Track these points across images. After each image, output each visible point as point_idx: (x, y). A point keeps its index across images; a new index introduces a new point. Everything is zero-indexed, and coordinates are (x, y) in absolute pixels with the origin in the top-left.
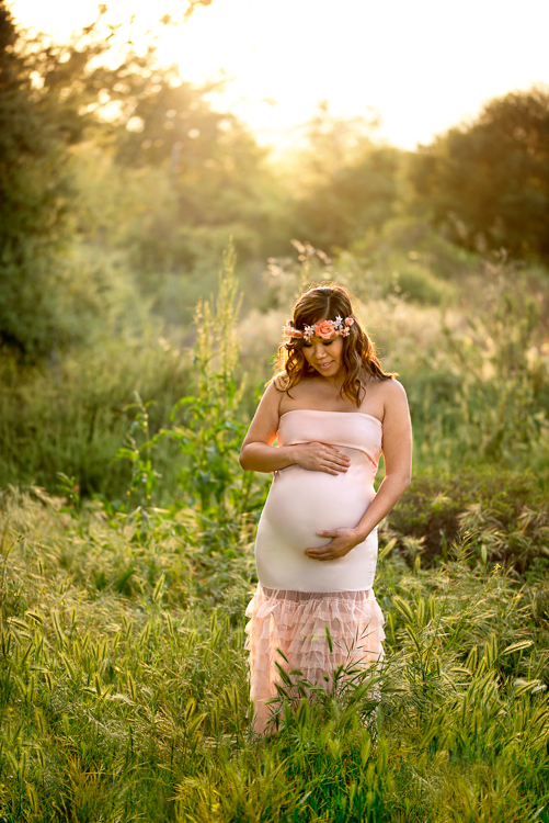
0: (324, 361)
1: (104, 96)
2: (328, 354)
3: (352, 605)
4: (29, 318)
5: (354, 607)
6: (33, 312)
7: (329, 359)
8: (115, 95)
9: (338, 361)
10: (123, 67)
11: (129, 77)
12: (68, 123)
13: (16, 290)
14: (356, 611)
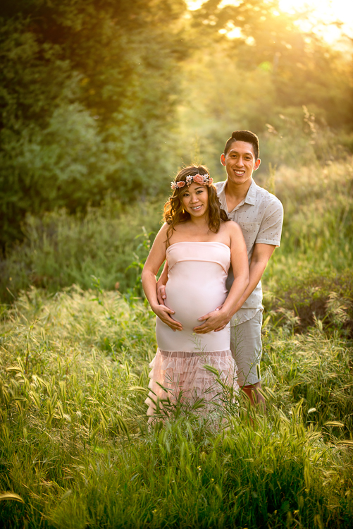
0: (198, 204)
1: (230, 24)
2: (200, 200)
3: (219, 360)
4: (150, 173)
5: (220, 361)
6: (153, 169)
7: (200, 203)
8: (237, 23)
9: (206, 205)
10: (242, 5)
11: (247, 11)
12: (178, 48)
13: (142, 155)
14: (221, 363)
